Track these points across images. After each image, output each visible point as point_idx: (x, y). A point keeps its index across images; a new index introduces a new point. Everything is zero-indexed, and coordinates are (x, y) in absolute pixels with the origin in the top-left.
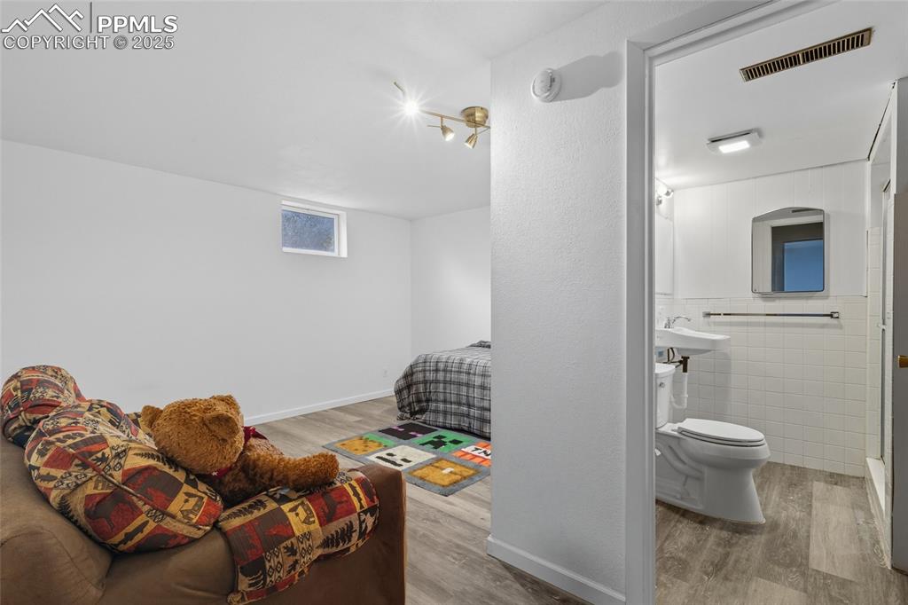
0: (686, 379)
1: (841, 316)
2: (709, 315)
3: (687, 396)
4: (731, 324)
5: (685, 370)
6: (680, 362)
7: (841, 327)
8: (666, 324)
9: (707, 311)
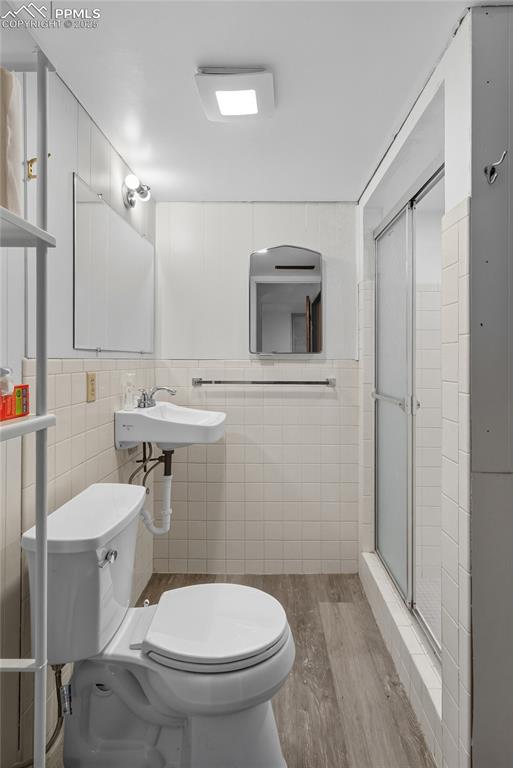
0: (169, 484)
1: (337, 384)
2: (199, 382)
3: (170, 511)
4: (226, 395)
5: (167, 472)
6: (160, 459)
7: (335, 396)
8: (140, 401)
9: (197, 377)
